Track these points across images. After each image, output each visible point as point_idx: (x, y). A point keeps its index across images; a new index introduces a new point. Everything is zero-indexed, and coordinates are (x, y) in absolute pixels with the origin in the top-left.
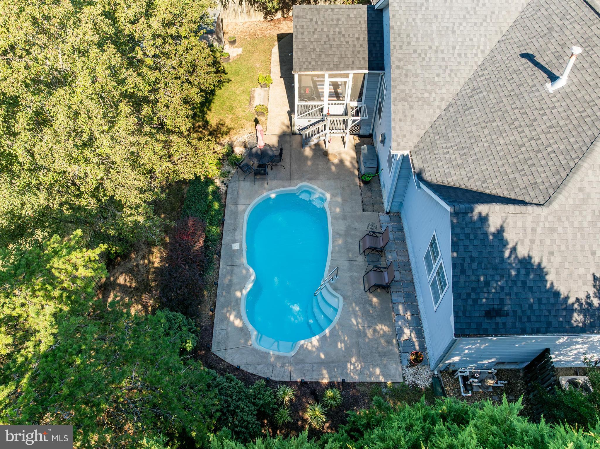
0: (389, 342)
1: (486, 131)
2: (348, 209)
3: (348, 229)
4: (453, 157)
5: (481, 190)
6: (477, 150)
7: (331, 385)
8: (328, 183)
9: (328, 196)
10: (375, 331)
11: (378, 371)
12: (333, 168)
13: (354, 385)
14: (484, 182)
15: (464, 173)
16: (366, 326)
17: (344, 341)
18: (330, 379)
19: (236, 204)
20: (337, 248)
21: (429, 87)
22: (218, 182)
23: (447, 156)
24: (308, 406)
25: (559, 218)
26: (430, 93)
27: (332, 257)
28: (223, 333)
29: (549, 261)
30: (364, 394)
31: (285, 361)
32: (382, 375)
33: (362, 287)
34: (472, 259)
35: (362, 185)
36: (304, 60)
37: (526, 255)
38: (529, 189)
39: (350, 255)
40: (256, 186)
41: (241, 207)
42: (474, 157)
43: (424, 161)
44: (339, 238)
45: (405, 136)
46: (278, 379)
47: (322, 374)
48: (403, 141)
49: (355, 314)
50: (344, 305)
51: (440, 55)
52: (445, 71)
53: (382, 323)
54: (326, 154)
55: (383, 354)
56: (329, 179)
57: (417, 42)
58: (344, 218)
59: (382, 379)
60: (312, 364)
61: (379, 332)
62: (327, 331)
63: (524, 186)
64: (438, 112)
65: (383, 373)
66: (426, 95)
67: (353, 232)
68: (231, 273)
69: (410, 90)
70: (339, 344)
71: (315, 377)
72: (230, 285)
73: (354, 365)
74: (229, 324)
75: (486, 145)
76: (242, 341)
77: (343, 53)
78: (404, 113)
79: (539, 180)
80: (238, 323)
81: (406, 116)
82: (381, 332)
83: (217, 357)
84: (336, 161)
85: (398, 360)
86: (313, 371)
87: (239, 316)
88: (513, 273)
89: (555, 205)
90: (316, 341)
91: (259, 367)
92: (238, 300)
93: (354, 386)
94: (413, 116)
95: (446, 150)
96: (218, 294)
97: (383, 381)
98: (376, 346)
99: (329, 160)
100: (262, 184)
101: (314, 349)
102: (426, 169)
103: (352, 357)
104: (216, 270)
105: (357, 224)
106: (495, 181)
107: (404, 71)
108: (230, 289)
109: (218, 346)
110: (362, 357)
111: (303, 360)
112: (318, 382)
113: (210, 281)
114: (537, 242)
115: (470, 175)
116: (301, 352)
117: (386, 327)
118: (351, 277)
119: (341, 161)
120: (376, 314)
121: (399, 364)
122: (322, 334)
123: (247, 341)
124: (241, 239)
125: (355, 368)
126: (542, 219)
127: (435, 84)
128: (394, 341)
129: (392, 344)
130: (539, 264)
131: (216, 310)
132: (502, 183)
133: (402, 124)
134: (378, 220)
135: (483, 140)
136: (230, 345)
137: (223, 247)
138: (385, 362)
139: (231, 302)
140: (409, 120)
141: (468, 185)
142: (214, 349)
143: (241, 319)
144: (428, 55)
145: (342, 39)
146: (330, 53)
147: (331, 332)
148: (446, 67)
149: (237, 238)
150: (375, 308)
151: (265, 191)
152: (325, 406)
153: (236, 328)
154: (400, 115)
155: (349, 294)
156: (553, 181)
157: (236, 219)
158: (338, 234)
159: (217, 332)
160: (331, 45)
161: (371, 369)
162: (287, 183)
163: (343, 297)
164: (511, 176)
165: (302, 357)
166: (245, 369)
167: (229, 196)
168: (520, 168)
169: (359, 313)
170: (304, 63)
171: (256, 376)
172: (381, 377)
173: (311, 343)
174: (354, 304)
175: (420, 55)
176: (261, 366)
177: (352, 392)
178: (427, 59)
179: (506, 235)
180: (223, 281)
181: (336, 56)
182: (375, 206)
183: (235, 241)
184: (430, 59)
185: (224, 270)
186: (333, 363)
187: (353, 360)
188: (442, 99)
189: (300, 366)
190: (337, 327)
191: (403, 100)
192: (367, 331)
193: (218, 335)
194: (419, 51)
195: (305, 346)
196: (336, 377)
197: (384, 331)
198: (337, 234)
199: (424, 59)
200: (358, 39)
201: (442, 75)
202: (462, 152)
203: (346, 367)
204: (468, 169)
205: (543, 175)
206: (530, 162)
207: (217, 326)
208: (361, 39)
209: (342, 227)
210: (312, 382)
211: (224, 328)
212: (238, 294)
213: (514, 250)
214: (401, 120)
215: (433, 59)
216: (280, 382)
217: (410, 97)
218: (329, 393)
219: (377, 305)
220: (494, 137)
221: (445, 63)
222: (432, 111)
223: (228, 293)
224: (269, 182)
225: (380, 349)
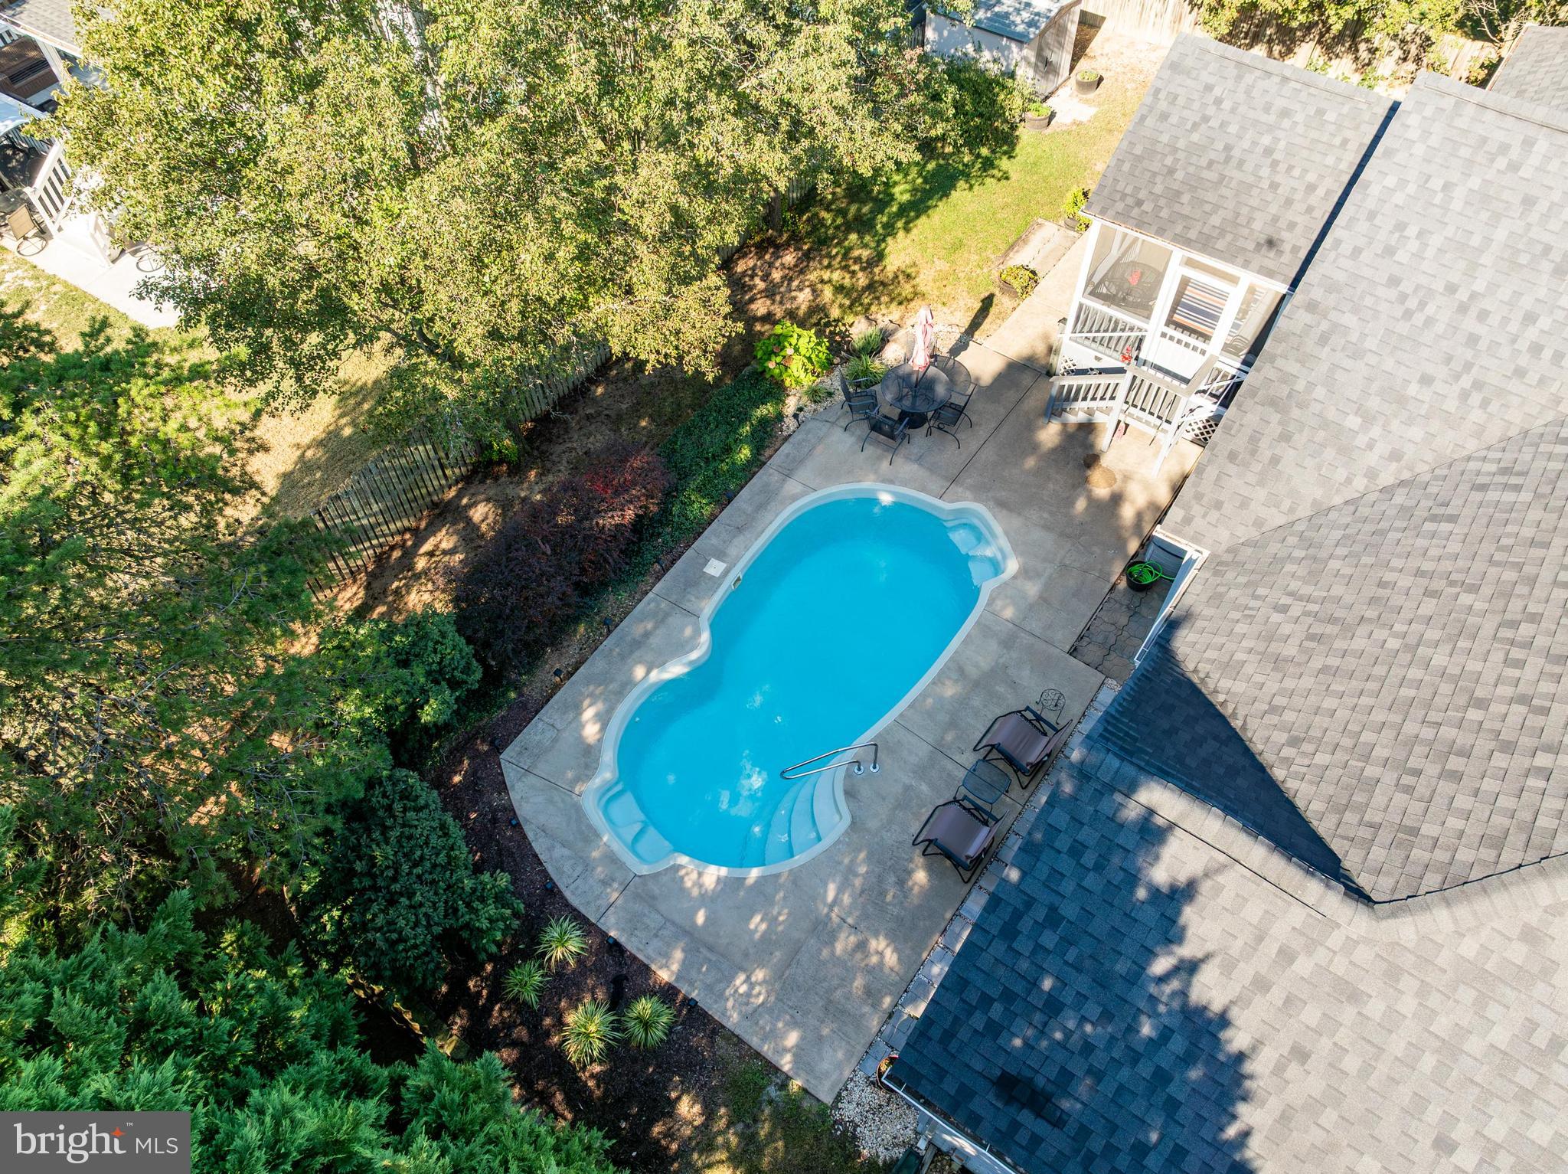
0: (871, 994)
1: (1429, 607)
2: (1035, 626)
3: (998, 672)
4: (1286, 629)
5: (1267, 758)
6: (1359, 643)
7: (668, 994)
8: (1038, 534)
9: (1012, 566)
10: (862, 946)
11: (792, 1038)
12: (1081, 504)
13: (716, 1029)
14: (1294, 742)
15: (1272, 686)
16: (850, 921)
17: (773, 921)
18: (677, 980)
19: (788, 474)
20: (930, 701)
21: (1374, 403)
22: (791, 404)
23: (1276, 617)
24: (587, 999)
25: (1393, 974)
26: (1368, 419)
27: (901, 715)
28: (550, 734)
29: (1279, 1069)
30: (720, 1064)
31: (618, 875)
32: (795, 1055)
33: (915, 828)
34: (1053, 918)
35: (1123, 584)
36: (1128, 190)
37: (1216, 1007)
38: (1384, 836)
39: (949, 737)
40: (863, 455)
41: (792, 486)
42: (1333, 661)
43: (1216, 599)
44: (956, 681)
45: (1218, 505)
46: (574, 901)
47: (667, 956)
48: (1204, 516)
49: (846, 879)
50: (838, 842)
51: (1469, 324)
52: (1457, 377)
53: (892, 937)
54: (1091, 460)
55: (834, 1011)
56: (1047, 527)
57: (1419, 256)
58: (1008, 643)
59: (786, 1063)
60: (667, 920)
61: (867, 956)
62: (754, 873)
63: (1377, 819)
64: (1360, 484)
65: (799, 1053)
66: (1353, 422)
67: (1001, 689)
68: (661, 619)
69: (1311, 385)
70: (757, 918)
71: (650, 951)
72: (637, 644)
73: (752, 986)
74: (574, 725)
75: (1393, 644)
76: (570, 775)
77: (1245, 211)
78: (1254, 440)
79: (1429, 829)
80: (591, 731)
81: (1253, 453)
82: (874, 959)
83: (502, 774)
84: (1101, 490)
85: (860, 1049)
86: (656, 936)
87: (604, 719)
88: (1147, 1029)
89: (1405, 929)
90: (714, 879)
91: (560, 851)
92: (629, 684)
93: (714, 1032)
94: (1275, 460)
95: (1285, 600)
96: (601, 647)
97: (786, 1068)
98: (835, 982)
99: (1086, 480)
100: (879, 458)
101: (695, 892)
102: (1199, 624)
103: (762, 966)
104: (637, 596)
105: (1026, 673)
106: (1322, 759)
107: (1325, 326)
108: (632, 652)
109: (520, 753)
110: (785, 986)
111: (654, 898)
112: (647, 968)
113: (608, 612)
114: (1276, 995)
115: (1280, 701)
116: (665, 879)
117: (895, 957)
118: (908, 788)
119: (1117, 499)
120: (896, 911)
121: (854, 1061)
122: (738, 873)
123: (577, 780)
124: (738, 558)
125: (748, 995)
126: (1336, 939)
127: (1402, 400)
128: (887, 1001)
129: (876, 1005)
130: (1241, 1057)
131: (573, 678)
132: (1333, 774)
133: (1232, 469)
134: (1091, 695)
135: (1397, 627)
136: (542, 769)
137: (689, 553)
138: (825, 1031)
139: (612, 680)
140: (1257, 467)
141: (1253, 724)
142: (506, 756)
143: (603, 729)
144: (1430, 309)
145: (1265, 172)
146: (1211, 197)
147: (761, 881)
148: (1468, 366)
149: (732, 551)
150: (906, 897)
151: (872, 477)
152: (618, 1026)
153: (580, 739)
154: (1240, 443)
155: (873, 824)
156: (1464, 855)
157: (761, 507)
158: (961, 671)
159: (540, 725)
160: (1223, 177)
161: (780, 1025)
162: (937, 484)
163: (853, 823)
164: (1372, 771)
165: (657, 891)
166: (530, 835)
167: (786, 448)
168: (1413, 763)
169: (858, 882)
170: (1124, 196)
171: (541, 864)
172: (788, 1057)
173: (700, 874)
174: (862, 855)
175: (1403, 298)
176: (566, 852)
177: (699, 1040)
178: (1419, 319)
179: (1189, 914)
180: (633, 626)
181: (1221, 212)
182: (1113, 655)
183: (721, 555)
184: (1429, 322)
185: (652, 605)
186: (711, 949)
187: (759, 975)
188: (1395, 456)
189: (637, 907)
190: (782, 880)
191: (1273, 403)
192: (842, 936)
193: (535, 732)
194: (1406, 287)
195: (682, 872)
196: (691, 983)
197: (881, 963)
198: (957, 669)
199: (1408, 314)
200: (1311, 188)
201: (1438, 386)
202: (1317, 629)
203: (730, 979)
204: (1290, 683)
205: (1455, 823)
206: (1455, 763)
207: (549, 714)
208: (1321, 192)
209: (983, 659)
210: (634, 958)
211: (558, 726)
212: (639, 672)
213: (1189, 968)
214: (1232, 457)
215: (1440, 328)
216: (575, 910)
217: (1299, 406)
218: (644, 1007)
219: (916, 889)
220: (1432, 634)
221: (1469, 354)
222: (1340, 474)
223: (623, 657)
224: (899, 460)
225: (838, 994)
